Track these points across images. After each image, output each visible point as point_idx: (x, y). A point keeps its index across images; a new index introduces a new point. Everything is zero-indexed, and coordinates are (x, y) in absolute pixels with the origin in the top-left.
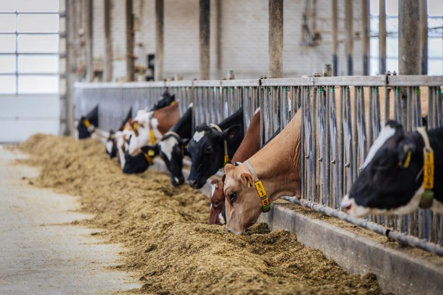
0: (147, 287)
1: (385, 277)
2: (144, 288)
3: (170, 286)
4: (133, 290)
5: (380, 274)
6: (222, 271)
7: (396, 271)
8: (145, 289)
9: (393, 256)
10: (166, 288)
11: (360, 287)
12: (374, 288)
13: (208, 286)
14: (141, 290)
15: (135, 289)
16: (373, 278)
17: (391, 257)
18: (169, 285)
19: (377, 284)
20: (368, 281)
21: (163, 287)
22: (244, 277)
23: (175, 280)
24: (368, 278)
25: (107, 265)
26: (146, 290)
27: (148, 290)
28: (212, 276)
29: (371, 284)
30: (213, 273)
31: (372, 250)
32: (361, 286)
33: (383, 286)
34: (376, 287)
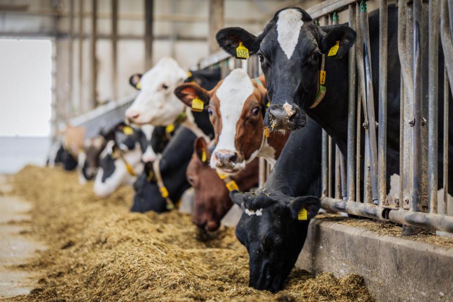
0: (37, 293)
1: (380, 282)
2: (32, 295)
3: (68, 291)
4: (17, 297)
5: (372, 276)
6: (136, 271)
7: (404, 272)
8: (34, 296)
9: (398, 248)
10: (62, 295)
11: (341, 296)
12: (363, 298)
13: (115, 293)
14: (28, 297)
15: (20, 296)
16: (360, 282)
17: (394, 250)
18: (66, 290)
19: (366, 292)
20: (352, 288)
21: (58, 292)
22: (165, 280)
23: (77, 284)
24: (353, 282)
25: (10, 264)
26: (35, 298)
27: (37, 297)
28: (121, 279)
29: (356, 291)
30: (123, 273)
31: (356, 242)
32: (342, 294)
33: (378, 295)
34: (366, 297)
